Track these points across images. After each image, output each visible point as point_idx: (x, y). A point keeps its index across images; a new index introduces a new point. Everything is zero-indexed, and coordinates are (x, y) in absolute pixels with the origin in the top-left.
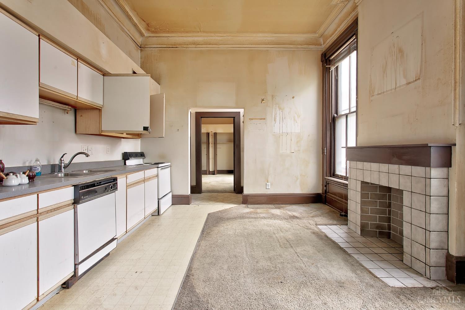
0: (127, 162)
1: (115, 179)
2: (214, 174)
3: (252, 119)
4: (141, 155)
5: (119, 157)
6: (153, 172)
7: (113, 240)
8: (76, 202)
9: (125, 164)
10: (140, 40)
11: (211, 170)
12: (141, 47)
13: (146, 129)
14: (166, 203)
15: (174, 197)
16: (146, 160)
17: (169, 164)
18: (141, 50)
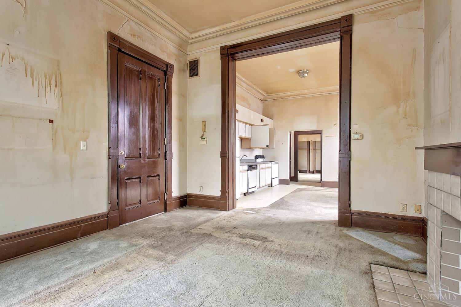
0: (257, 160)
1: (257, 165)
2: (313, 173)
3: (327, 136)
4: (263, 157)
5: (254, 158)
6: (269, 165)
7: (256, 187)
8: (248, 170)
9: (256, 161)
10: (262, 98)
11: (310, 170)
12: (263, 101)
13: (267, 146)
14: (275, 182)
15: (280, 180)
16: (265, 160)
17: (277, 162)
18: (263, 102)
